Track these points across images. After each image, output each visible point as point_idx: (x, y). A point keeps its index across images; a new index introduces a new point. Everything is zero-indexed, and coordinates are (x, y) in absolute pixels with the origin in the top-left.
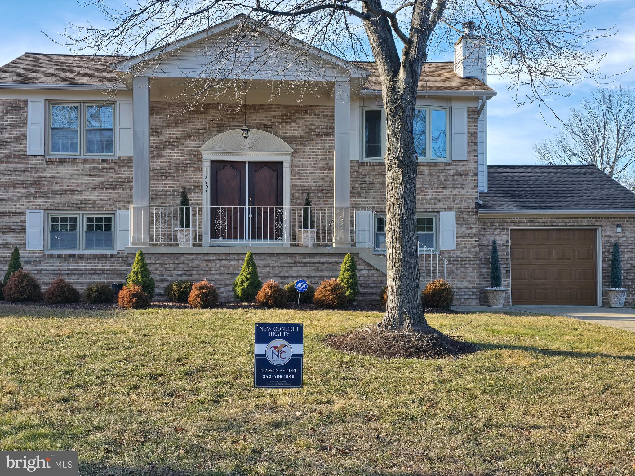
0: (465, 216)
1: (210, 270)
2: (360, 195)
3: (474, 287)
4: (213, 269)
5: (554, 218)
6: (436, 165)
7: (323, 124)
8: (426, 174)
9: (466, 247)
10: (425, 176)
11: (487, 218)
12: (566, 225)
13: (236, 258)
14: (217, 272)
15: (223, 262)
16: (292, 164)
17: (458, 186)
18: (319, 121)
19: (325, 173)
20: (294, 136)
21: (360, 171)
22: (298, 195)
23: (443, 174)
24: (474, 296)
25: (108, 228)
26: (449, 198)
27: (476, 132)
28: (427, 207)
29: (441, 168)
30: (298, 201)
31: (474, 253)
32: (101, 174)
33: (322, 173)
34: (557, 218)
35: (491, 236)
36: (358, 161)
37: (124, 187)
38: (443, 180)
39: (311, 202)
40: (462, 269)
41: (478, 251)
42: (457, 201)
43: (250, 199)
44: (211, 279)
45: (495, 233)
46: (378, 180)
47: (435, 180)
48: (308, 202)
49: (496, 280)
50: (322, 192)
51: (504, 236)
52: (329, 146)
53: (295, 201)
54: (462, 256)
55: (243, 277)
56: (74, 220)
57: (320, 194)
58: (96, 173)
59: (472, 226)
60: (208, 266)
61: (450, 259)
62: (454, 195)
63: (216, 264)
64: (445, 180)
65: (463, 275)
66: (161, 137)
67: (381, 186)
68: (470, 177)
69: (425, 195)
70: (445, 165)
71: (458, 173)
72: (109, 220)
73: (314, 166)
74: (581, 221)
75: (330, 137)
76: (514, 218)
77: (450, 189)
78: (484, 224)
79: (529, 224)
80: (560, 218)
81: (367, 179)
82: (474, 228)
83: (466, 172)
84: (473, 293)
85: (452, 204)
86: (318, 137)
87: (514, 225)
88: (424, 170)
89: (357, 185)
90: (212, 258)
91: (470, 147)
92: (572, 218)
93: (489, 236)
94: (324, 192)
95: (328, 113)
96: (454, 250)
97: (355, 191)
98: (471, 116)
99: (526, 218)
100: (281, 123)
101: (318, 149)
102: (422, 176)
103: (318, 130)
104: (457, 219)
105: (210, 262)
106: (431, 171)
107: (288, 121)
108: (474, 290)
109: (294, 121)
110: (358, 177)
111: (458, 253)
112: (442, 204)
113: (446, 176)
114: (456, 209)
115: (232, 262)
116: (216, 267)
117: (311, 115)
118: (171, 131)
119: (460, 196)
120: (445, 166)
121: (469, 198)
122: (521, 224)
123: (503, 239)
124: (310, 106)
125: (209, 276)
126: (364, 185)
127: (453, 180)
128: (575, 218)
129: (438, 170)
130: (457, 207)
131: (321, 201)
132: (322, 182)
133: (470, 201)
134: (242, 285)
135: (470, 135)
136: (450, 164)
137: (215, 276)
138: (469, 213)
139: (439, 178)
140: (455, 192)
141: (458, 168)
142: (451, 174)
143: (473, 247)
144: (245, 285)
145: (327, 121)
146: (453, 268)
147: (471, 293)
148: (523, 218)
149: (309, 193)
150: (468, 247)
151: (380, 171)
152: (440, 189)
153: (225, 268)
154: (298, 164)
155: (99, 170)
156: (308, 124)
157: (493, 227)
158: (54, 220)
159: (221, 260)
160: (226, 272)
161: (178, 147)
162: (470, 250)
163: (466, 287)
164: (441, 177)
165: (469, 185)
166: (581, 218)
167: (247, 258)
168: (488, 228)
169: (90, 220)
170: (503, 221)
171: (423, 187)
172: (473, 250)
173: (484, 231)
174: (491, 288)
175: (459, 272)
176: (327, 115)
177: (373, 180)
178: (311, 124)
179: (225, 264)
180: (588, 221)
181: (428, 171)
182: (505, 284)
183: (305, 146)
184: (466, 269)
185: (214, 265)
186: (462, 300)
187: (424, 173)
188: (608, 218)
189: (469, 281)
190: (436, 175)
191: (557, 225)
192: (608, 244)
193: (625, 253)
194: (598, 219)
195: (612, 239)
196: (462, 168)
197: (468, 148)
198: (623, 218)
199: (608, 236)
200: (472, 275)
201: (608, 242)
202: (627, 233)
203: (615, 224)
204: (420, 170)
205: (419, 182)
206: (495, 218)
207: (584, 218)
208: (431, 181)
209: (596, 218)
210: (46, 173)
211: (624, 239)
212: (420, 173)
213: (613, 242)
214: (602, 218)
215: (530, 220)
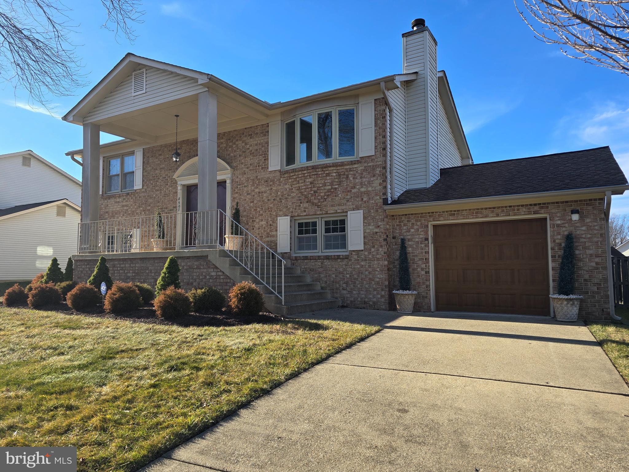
0: (373, 214)
2: (281, 202)
3: (382, 290)
5: (482, 209)
6: (342, 164)
7: (254, 142)
8: (334, 174)
9: (374, 247)
10: (333, 177)
11: (403, 215)
12: (498, 215)
15: (121, 266)
16: (232, 181)
17: (366, 183)
18: (252, 140)
19: (256, 185)
20: (234, 156)
21: (282, 179)
23: (352, 173)
24: (383, 300)
26: (358, 197)
27: (384, 124)
28: (336, 208)
29: (348, 167)
31: (382, 253)
32: (128, 203)
33: (254, 185)
34: (486, 209)
35: (408, 234)
36: (280, 171)
37: (137, 211)
38: (351, 179)
40: (370, 270)
41: (386, 250)
42: (365, 199)
45: (412, 230)
46: (295, 186)
47: (344, 180)
49: (405, 283)
50: (253, 202)
51: (422, 233)
52: (259, 161)
54: (370, 256)
57: (252, 204)
58: (124, 204)
59: (380, 223)
61: (358, 260)
62: (362, 193)
64: (353, 178)
65: (371, 276)
66: (157, 171)
67: (297, 192)
68: (378, 172)
69: (336, 196)
70: (352, 163)
71: (365, 170)
73: (248, 179)
74: (518, 210)
75: (259, 152)
76: (433, 213)
77: (358, 187)
78: (400, 222)
79: (451, 217)
80: (490, 208)
81: (287, 186)
82: (382, 226)
83: (374, 168)
84: (382, 296)
85: (360, 203)
86: (251, 154)
87: (434, 221)
88: (331, 172)
89: (279, 193)
91: (378, 141)
92: (506, 207)
93: (405, 234)
94: (255, 202)
95: (258, 131)
96: (362, 250)
97: (278, 199)
98: (379, 108)
99: (447, 212)
100: (226, 148)
101: (251, 165)
102: (331, 177)
103: (251, 148)
104: (365, 218)
106: (339, 171)
107: (231, 144)
108: (383, 293)
109: (235, 144)
110: (280, 185)
111: (366, 253)
112: (351, 204)
113: (355, 175)
114: (364, 207)
117: (246, 136)
118: (161, 166)
119: (367, 193)
120: (352, 164)
121: (376, 195)
122: (441, 218)
123: (421, 236)
124: (246, 128)
126: (285, 193)
127: (361, 178)
128: (510, 206)
129: (346, 169)
130: (365, 205)
132: (253, 193)
133: (378, 197)
135: (378, 128)
136: (358, 162)
138: (377, 211)
139: (347, 177)
140: (363, 190)
141: (366, 165)
142: (359, 172)
143: (381, 246)
145: (257, 139)
146: (362, 269)
147: (379, 296)
148: (443, 212)
150: (376, 246)
151: (295, 177)
152: (349, 189)
154: (237, 180)
155: (126, 201)
156: (243, 144)
157: (410, 224)
159: (120, 264)
161: (165, 178)
162: (378, 250)
163: (375, 290)
164: (350, 176)
165: (376, 181)
166: (518, 206)
168: (405, 225)
170: (421, 217)
171: (332, 188)
172: (381, 250)
173: (400, 229)
174: (401, 292)
175: (367, 273)
176: (257, 133)
177: (292, 186)
178: (246, 144)
180: (529, 209)
181: (335, 171)
182: (424, 286)
183: (242, 163)
184: (375, 270)
186: (371, 303)
187: (332, 174)
188: (557, 203)
189: (378, 283)
190: (344, 175)
191: (486, 216)
192: (559, 237)
193: (585, 248)
194: (543, 206)
195: (564, 229)
196: (369, 164)
197: (375, 142)
198: (581, 201)
199: (558, 226)
200: (381, 276)
201: (559, 234)
202: (588, 220)
203: (569, 209)
204: (327, 172)
205: (328, 184)
206: (412, 214)
207: (522, 206)
208: (340, 182)
209: (539, 204)
210: (103, 206)
211: (584, 228)
212: (328, 175)
213: (566, 233)
214: (548, 203)
215: (452, 213)
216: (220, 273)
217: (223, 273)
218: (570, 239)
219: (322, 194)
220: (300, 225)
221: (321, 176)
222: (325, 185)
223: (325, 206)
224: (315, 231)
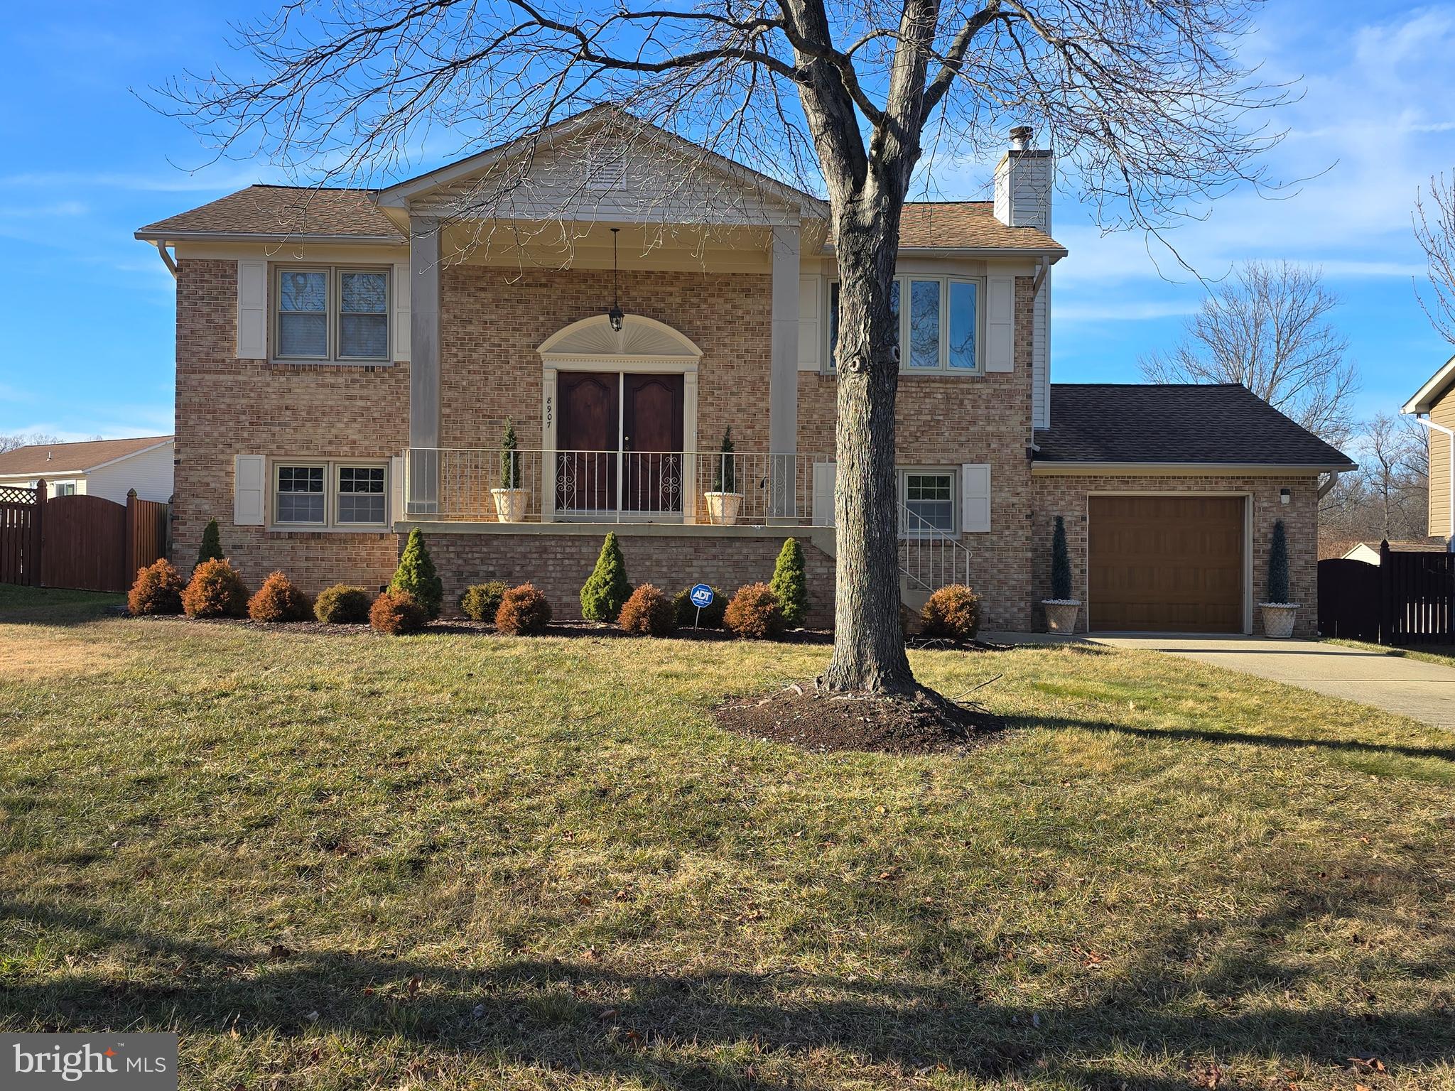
0: (1007, 473)
1: (546, 565)
2: (820, 433)
3: (1021, 599)
4: (551, 562)
5: (1168, 477)
6: (957, 380)
7: (756, 307)
8: (939, 396)
9: (1008, 528)
10: (936, 401)
11: (1047, 477)
12: (1189, 489)
13: (592, 544)
14: (558, 568)
15: (568, 550)
16: (700, 378)
17: (997, 418)
18: (749, 301)
19: (759, 395)
20: (705, 328)
21: (821, 390)
22: (710, 432)
23: (970, 397)
24: (1022, 615)
25: (378, 487)
26: (981, 440)
27: (1030, 322)
28: (939, 456)
29: (965, 386)
30: (711, 445)
31: (1023, 538)
32: (365, 392)
33: (754, 394)
34: (1174, 478)
35: (1055, 508)
36: (817, 374)
38: (969, 407)
39: (732, 445)
40: (1001, 566)
41: (1030, 534)
42: (993, 446)
43: (627, 438)
44: (546, 581)
45: (1062, 503)
47: (955, 407)
48: (727, 446)
49: (1061, 587)
50: (752, 427)
51: (1078, 508)
52: (767, 346)
53: (704, 443)
54: (1002, 543)
55: (598, 579)
56: (318, 473)
57: (749, 432)
58: (356, 392)
59: (1020, 489)
60: (541, 558)
61: (980, 549)
62: (988, 434)
63: (556, 553)
64: (973, 407)
65: (1002, 577)
66: (470, 328)
68: (1018, 402)
69: (937, 434)
70: (973, 380)
71: (996, 394)
72: (378, 474)
73: (739, 381)
74: (1216, 483)
75: (768, 329)
76: (1095, 477)
77: (981, 423)
78: (1041, 488)
79: (1123, 487)
80: (1179, 478)
81: (833, 405)
82: (1023, 494)
83: (1011, 394)
84: (1020, 610)
85: (985, 451)
86: (746, 329)
87: (1096, 489)
88: (935, 390)
89: (815, 416)
90: (548, 543)
91: (1019, 349)
92: (1201, 477)
93: (1050, 508)
94: (757, 427)
95: (765, 287)
96: (987, 533)
97: (813, 427)
98: (1022, 293)
99: (1117, 477)
100: (681, 305)
101: (747, 351)
102: (932, 400)
103: (747, 318)
104: (993, 478)
105: (545, 550)
106: (948, 391)
107: (694, 300)
108: (1022, 604)
109: (706, 301)
110: (818, 401)
111: (995, 538)
112: (967, 451)
113: (975, 401)
114: (992, 459)
115: (584, 550)
116: (555, 559)
117: (734, 290)
118: (487, 317)
119: (999, 436)
120: (973, 382)
121: (1015, 440)
122: (1109, 487)
123: (1076, 513)
124: (734, 274)
125: (542, 574)
127: (987, 408)
128: (1206, 477)
129: (961, 389)
130: (993, 456)
131: (751, 443)
132: (753, 410)
133: (1018, 445)
134: (597, 593)
135: (1019, 327)
136: (983, 380)
137: (553, 575)
138: (1015, 467)
139: (962, 404)
140: (990, 429)
141: (997, 386)
142: (984, 397)
143: (1022, 528)
144: (602, 593)
145: (763, 302)
146: (985, 564)
147: (1015, 610)
148: (1112, 477)
149: (729, 429)
150: (1013, 527)
152: (964, 424)
153: (572, 562)
154: (711, 378)
155: (362, 386)
156: (729, 306)
157: (1058, 493)
158: (285, 472)
160: (574, 569)
161: (500, 346)
162: (1016, 533)
163: (1007, 599)
164: (966, 402)
165: (1016, 418)
166: (1217, 477)
167: (607, 544)
168: (1050, 493)
169: (346, 473)
170: (1077, 482)
171: (932, 420)
172: (1020, 533)
173: (1041, 500)
174: (1055, 602)
175: (995, 571)
176: (763, 290)
178: (734, 307)
179: (572, 554)
180: (1230, 483)
181: (942, 391)
182: (1079, 593)
183: (724, 345)
184: (1007, 567)
185: (552, 556)
186: (999, 621)
187: (935, 395)
188: (1265, 478)
189: (1014, 588)
190: (956, 398)
191: (1174, 489)
192: (1265, 525)
193: (1294, 541)
194: (1248, 480)
195: (1271, 514)
196: (1002, 387)
197: (1015, 351)
198: (1292, 478)
199: (1265, 509)
200: (1019, 576)
201: (1265, 520)
202: (1299, 504)
203: (1278, 488)
204: (928, 390)
205: (927, 411)
206: (1062, 477)
207: (1222, 478)
208: (948, 410)
209: (1244, 478)
210: (270, 390)
211: (1294, 515)
212: (928, 395)
213: (1274, 520)
214: (1254, 478)
215: (1125, 481)
218: (1279, 528)
219: (912, 429)
221: (914, 395)
222: (919, 412)
223: (916, 450)
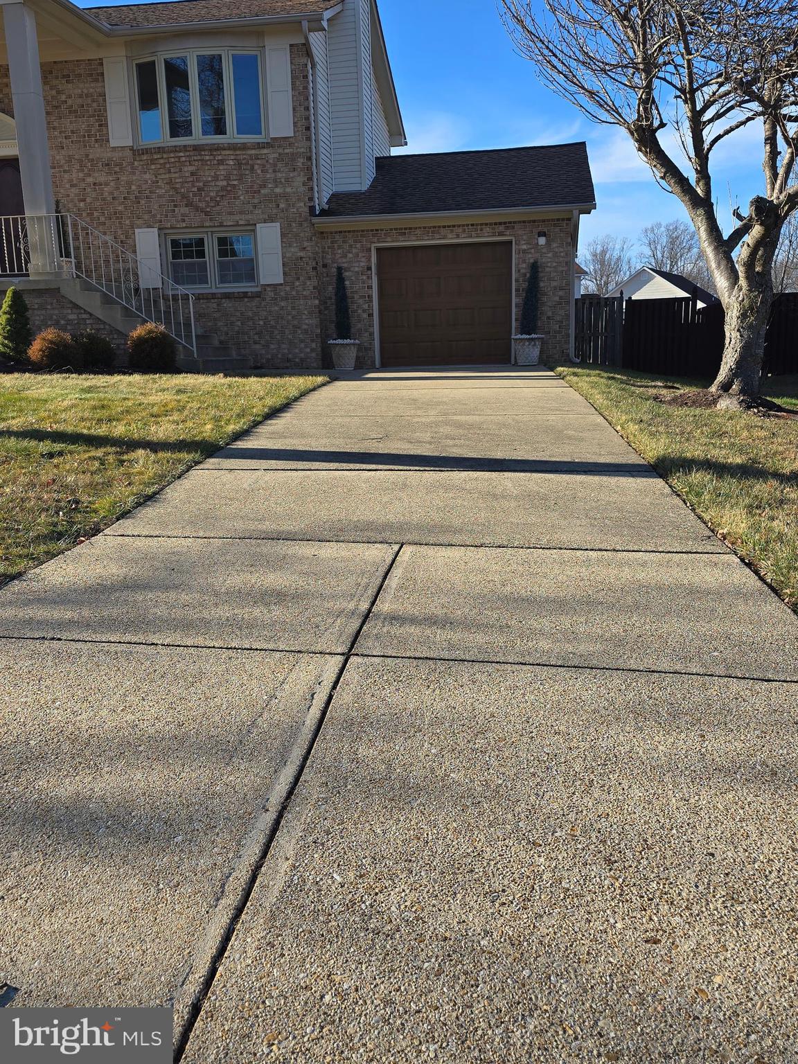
0: (295, 230)
2: (139, 202)
3: (312, 341)
5: (439, 227)
6: (244, 147)
7: (76, 91)
8: (231, 163)
9: (298, 279)
10: (229, 167)
11: (336, 233)
12: (458, 236)
17: (283, 180)
18: (70, 86)
19: (86, 171)
21: (136, 163)
23: (259, 162)
24: (313, 355)
26: (270, 201)
27: (306, 88)
28: (237, 217)
29: (253, 152)
31: (311, 288)
33: (83, 171)
34: (444, 227)
35: (344, 260)
36: (132, 149)
38: (259, 172)
40: (294, 312)
41: (316, 284)
42: (282, 206)
45: (350, 255)
46: (163, 176)
47: (247, 172)
49: (344, 330)
50: (84, 200)
51: (363, 259)
52: (88, 126)
54: (294, 293)
57: (82, 204)
59: (306, 244)
61: (276, 299)
62: (276, 196)
64: (262, 171)
65: (295, 322)
67: (167, 187)
68: (300, 164)
69: (235, 198)
70: (259, 146)
71: (280, 158)
73: (70, 159)
74: (481, 230)
75: (88, 111)
76: (377, 230)
77: (270, 186)
78: (332, 242)
79: (401, 238)
80: (449, 227)
81: (147, 176)
82: (308, 249)
83: (293, 157)
84: (312, 350)
85: (275, 211)
86: (70, 112)
87: (379, 242)
88: (226, 157)
89: (133, 187)
91: (298, 115)
92: (468, 225)
93: (340, 261)
94: (88, 200)
95: (82, 72)
96: (281, 284)
97: (132, 197)
98: (297, 60)
99: (396, 229)
101: (73, 132)
102: (225, 167)
103: (70, 102)
104: (283, 235)
106: (238, 157)
108: (314, 345)
110: (134, 173)
111: (288, 288)
112: (260, 211)
113: (264, 166)
114: (281, 218)
119: (285, 196)
120: (259, 148)
121: (299, 200)
122: (389, 239)
123: (362, 264)
126: (144, 187)
127: (274, 171)
128: (472, 225)
129: (250, 155)
130: (282, 215)
132: (83, 185)
133: (302, 204)
135: (297, 93)
136: (268, 145)
138: (301, 225)
139: (252, 169)
140: (278, 190)
141: (281, 151)
142: (271, 161)
143: (309, 278)
145: (81, 85)
146: (281, 312)
147: (308, 350)
148: (391, 229)
150: (302, 278)
151: (162, 161)
152: (256, 187)
157: (346, 246)
162: (305, 284)
163: (302, 341)
164: (256, 167)
165: (298, 179)
166: (482, 224)
168: (339, 247)
170: (362, 236)
171: (228, 184)
172: (308, 283)
173: (334, 254)
174: (339, 341)
175: (290, 317)
176: (80, 75)
177: (156, 177)
180: (494, 229)
181: (232, 157)
182: (366, 334)
184: (300, 313)
186: (297, 360)
187: (227, 162)
188: (524, 222)
189: (306, 332)
190: (247, 164)
191: (444, 238)
192: (524, 265)
193: (550, 279)
194: (509, 225)
195: (530, 256)
196: (286, 151)
197: (294, 116)
198: (548, 220)
199: (524, 251)
200: (310, 322)
201: (524, 261)
202: (555, 245)
203: (536, 231)
204: (220, 158)
205: (222, 177)
206: (349, 232)
207: (486, 224)
208: (241, 175)
209: (505, 223)
211: (550, 255)
212: (221, 162)
213: (532, 261)
214: (515, 222)
215: (403, 232)
216: (84, 316)
217: (91, 315)
218: (535, 268)
219: (212, 194)
220: (175, 243)
221: (209, 163)
222: (216, 178)
223: (219, 214)
224: (201, 254)
